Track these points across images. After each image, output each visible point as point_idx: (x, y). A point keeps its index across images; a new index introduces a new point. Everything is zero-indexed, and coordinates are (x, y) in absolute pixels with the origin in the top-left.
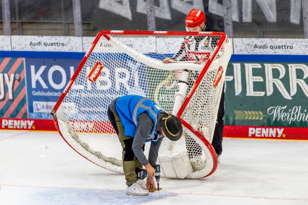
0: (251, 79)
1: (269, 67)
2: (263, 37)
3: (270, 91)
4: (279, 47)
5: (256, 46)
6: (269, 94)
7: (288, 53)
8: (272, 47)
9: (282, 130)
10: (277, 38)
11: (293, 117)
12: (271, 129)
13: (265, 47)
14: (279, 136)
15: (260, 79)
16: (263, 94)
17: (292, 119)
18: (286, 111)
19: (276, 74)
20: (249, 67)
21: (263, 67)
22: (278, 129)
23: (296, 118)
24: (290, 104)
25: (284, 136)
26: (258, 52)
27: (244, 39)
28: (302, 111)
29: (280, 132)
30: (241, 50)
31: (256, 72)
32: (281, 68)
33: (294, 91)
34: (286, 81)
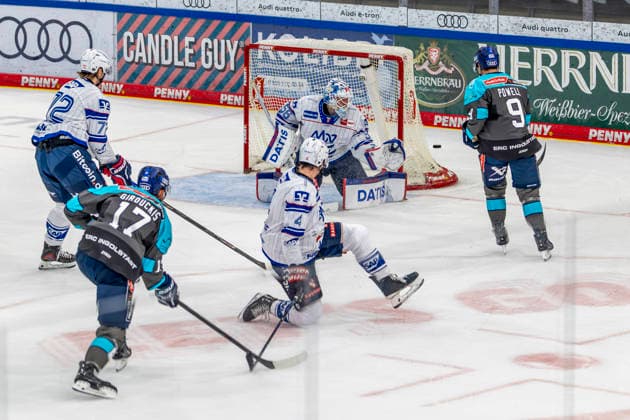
0: (516, 65)
1: (538, 52)
2: (534, 17)
3: (538, 81)
4: (552, 29)
5: (524, 27)
6: (537, 83)
7: (562, 37)
8: (543, 29)
9: (549, 127)
10: (550, 18)
11: (564, 112)
12: (536, 125)
13: (534, 28)
14: (545, 134)
15: (527, 65)
16: (529, 83)
17: (561, 114)
18: (555, 105)
19: (546, 60)
20: (515, 50)
21: (532, 53)
22: (545, 126)
23: (567, 114)
24: (560, 97)
25: (551, 134)
26: (527, 33)
27: (511, 18)
28: (574, 107)
29: (547, 129)
30: (507, 30)
31: (523, 57)
32: (552, 53)
33: (566, 82)
34: (557, 70)
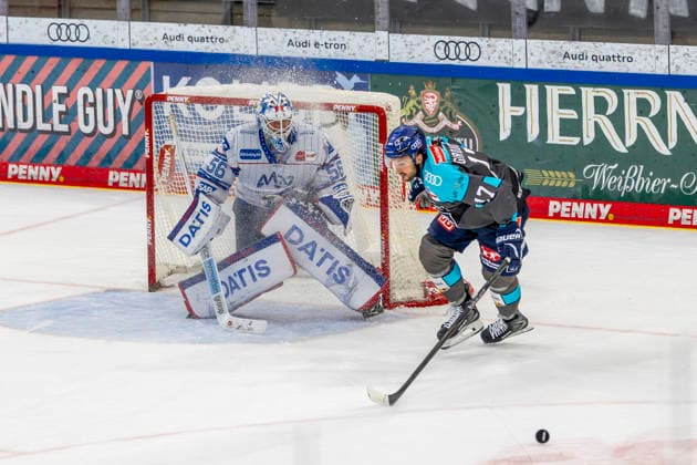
0: (556, 114)
1: (589, 94)
2: (580, 40)
3: (589, 137)
4: (609, 59)
5: (566, 55)
6: (587, 141)
7: (624, 70)
8: (595, 58)
9: (609, 206)
10: (604, 41)
11: (629, 184)
12: (588, 205)
13: (582, 57)
14: (602, 217)
15: (571, 114)
16: (575, 141)
17: (626, 187)
18: (616, 173)
19: (601, 105)
20: (554, 92)
21: (579, 93)
22: (601, 206)
23: (635, 186)
24: (625, 161)
25: (611, 217)
26: (570, 65)
27: (547, 42)
28: (645, 175)
29: (605, 210)
30: (540, 62)
31: (565, 102)
32: (609, 95)
33: (631, 139)
34: (618, 120)
